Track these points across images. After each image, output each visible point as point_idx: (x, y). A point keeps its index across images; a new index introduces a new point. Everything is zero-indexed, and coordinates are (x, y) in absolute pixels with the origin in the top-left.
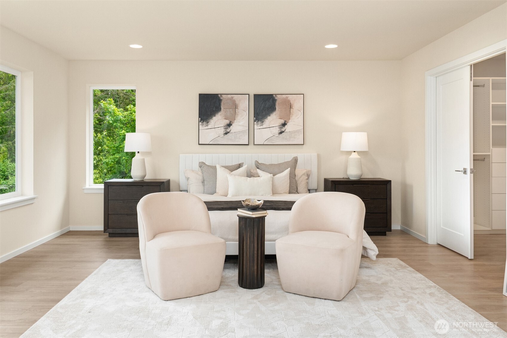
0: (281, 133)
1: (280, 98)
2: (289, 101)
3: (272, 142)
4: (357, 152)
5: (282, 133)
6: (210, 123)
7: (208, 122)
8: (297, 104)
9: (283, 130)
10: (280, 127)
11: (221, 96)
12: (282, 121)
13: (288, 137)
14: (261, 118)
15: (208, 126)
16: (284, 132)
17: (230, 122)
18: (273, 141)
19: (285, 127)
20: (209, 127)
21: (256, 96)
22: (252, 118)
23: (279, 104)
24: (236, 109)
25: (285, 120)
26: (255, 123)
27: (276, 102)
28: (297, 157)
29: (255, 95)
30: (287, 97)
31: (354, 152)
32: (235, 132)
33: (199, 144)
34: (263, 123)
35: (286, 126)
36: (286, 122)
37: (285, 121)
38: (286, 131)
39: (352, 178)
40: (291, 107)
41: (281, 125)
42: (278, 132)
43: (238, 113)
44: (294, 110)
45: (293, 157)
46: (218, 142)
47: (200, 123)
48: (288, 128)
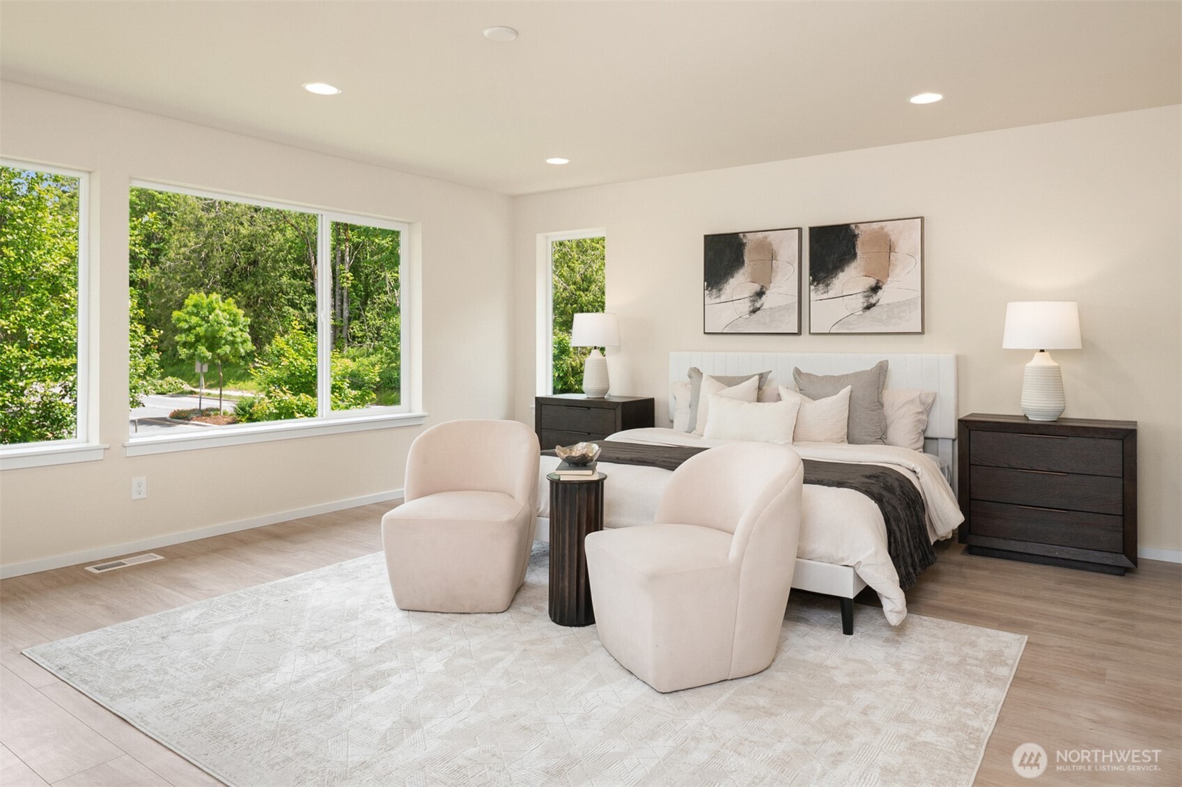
0: (869, 307)
1: (865, 232)
2: (887, 235)
3: (848, 329)
4: (1049, 351)
5: (872, 309)
6: (723, 291)
7: (720, 290)
8: (907, 241)
9: (873, 301)
10: (866, 294)
11: (744, 236)
12: (872, 282)
13: (885, 317)
14: (824, 278)
15: (720, 296)
16: (874, 305)
17: (761, 289)
18: (850, 327)
19: (878, 294)
20: (723, 298)
21: (813, 230)
22: (806, 277)
23: (863, 244)
24: (774, 261)
25: (877, 278)
26: (812, 287)
27: (856, 241)
28: (887, 361)
29: (811, 229)
30: (882, 228)
31: (1042, 351)
32: (771, 308)
33: (705, 333)
34: (829, 287)
35: (880, 293)
36: (881, 284)
37: (878, 281)
38: (879, 303)
39: (1034, 418)
40: (891, 248)
41: (868, 291)
42: (862, 305)
43: (777, 268)
44: (899, 256)
45: (878, 361)
46: (739, 329)
47: (707, 292)
48: (883, 296)
